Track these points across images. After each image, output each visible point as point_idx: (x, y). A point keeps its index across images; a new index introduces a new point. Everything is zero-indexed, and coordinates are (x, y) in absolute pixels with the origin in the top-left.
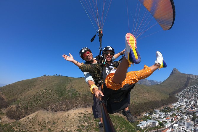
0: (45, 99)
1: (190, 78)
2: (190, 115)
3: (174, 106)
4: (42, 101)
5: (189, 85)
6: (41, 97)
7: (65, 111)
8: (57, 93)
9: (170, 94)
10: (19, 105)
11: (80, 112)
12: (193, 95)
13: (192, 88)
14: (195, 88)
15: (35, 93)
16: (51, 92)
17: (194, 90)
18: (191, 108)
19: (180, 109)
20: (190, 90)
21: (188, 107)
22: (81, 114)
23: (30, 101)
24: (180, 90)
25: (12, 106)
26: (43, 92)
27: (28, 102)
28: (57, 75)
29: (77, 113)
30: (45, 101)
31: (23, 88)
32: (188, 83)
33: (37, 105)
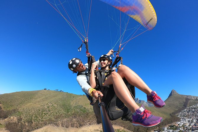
0: (51, 113)
1: (189, 99)
2: (196, 131)
3: (178, 124)
4: (47, 115)
5: (188, 105)
6: (47, 111)
7: (77, 127)
8: (63, 108)
9: (170, 115)
10: (22, 117)
11: (96, 129)
12: (193, 115)
13: (191, 108)
14: (194, 108)
15: (39, 106)
16: (57, 106)
17: (193, 110)
18: (195, 125)
19: (185, 127)
20: (190, 111)
21: (192, 124)
22: (97, 130)
23: (34, 114)
24: (180, 111)
25: (12, 118)
26: (48, 105)
27: (32, 115)
28: (58, 91)
29: (93, 130)
30: (51, 115)
31: (23, 99)
32: (187, 104)
33: (43, 119)
